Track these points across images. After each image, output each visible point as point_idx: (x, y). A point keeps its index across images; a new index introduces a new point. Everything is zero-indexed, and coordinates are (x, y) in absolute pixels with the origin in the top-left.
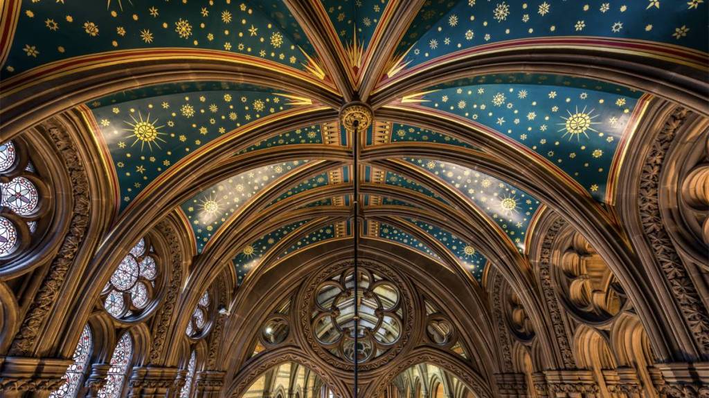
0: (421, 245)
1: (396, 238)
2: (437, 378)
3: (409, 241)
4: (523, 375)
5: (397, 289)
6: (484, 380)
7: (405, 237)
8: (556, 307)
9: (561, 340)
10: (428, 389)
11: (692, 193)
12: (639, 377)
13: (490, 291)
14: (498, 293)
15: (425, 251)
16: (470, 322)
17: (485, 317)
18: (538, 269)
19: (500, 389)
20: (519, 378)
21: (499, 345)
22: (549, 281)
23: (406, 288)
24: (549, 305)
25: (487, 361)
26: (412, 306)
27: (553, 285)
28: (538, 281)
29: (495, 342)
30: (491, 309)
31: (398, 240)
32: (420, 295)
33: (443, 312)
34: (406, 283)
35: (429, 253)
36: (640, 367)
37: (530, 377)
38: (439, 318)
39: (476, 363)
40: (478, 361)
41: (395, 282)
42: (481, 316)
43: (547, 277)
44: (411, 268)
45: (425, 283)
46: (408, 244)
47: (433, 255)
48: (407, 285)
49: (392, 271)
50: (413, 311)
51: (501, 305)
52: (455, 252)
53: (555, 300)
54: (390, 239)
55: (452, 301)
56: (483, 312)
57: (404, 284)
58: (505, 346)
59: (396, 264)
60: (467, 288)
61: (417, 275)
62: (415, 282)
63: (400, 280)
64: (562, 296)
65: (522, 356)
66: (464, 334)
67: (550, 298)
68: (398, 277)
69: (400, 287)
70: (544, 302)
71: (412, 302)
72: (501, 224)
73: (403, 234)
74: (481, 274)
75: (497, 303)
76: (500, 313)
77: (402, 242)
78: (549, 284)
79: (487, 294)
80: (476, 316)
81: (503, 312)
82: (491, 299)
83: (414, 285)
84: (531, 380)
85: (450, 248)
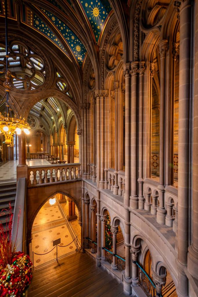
0: (57, 40)
1: (43, 31)
2: (62, 122)
3: (51, 35)
4: (89, 104)
5: (43, 61)
6: (76, 105)
7: (48, 32)
8: (104, 68)
9: (102, 80)
10: (58, 128)
11: (150, 5)
12: (119, 85)
13: (84, 72)
14: (87, 73)
15: (58, 44)
16: (74, 84)
17: (80, 82)
18: (101, 52)
19: (81, 108)
20: (88, 105)
21: (83, 94)
22: (103, 58)
23: (47, 61)
24: (102, 68)
25: (79, 99)
26: (50, 71)
27: (105, 60)
28: (100, 58)
29: (82, 92)
30: (83, 80)
31: (44, 33)
32: (55, 67)
33: (64, 77)
34: (47, 58)
35: (60, 46)
36: (120, 82)
37: (91, 104)
38: (63, 80)
39: (75, 99)
40: (75, 98)
41: (42, 57)
42: (79, 82)
43: (103, 56)
44: (51, 52)
45: (57, 61)
46: (50, 37)
47: (62, 48)
48: (48, 59)
49: (40, 50)
50: (50, 73)
51: (87, 79)
52: (72, 48)
53: (104, 66)
54: (40, 30)
55: (68, 73)
56: (80, 80)
57: (47, 59)
58: (86, 94)
59: (43, 47)
60: (75, 68)
61: (53, 56)
62: (53, 60)
63: (45, 57)
64: (106, 65)
65: (90, 97)
66: (72, 88)
67: (102, 65)
68: (44, 55)
69: (45, 61)
70: (100, 66)
71: (50, 69)
72: (92, 24)
73: (47, 29)
74: (82, 63)
75: (86, 77)
76: (86, 82)
77: (47, 34)
78: (103, 60)
79: (83, 73)
80: (77, 81)
81: (87, 81)
82: (84, 75)
83: (52, 62)
84: (92, 106)
85: (70, 45)
